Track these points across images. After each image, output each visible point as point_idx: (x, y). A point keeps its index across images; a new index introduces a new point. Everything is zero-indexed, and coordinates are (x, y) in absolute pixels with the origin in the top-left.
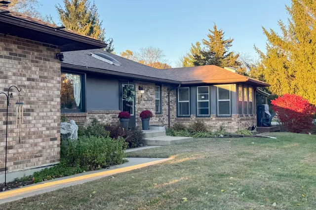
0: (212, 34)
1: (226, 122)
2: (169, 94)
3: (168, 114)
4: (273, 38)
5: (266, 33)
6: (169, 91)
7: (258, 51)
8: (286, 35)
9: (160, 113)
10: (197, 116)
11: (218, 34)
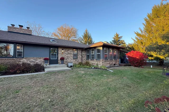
0: (115, 35)
1: (99, 62)
2: (82, 52)
3: (81, 58)
4: (138, 34)
5: (136, 33)
6: (82, 51)
7: (133, 39)
8: (142, 32)
9: (77, 58)
10: (91, 60)
11: (117, 35)
